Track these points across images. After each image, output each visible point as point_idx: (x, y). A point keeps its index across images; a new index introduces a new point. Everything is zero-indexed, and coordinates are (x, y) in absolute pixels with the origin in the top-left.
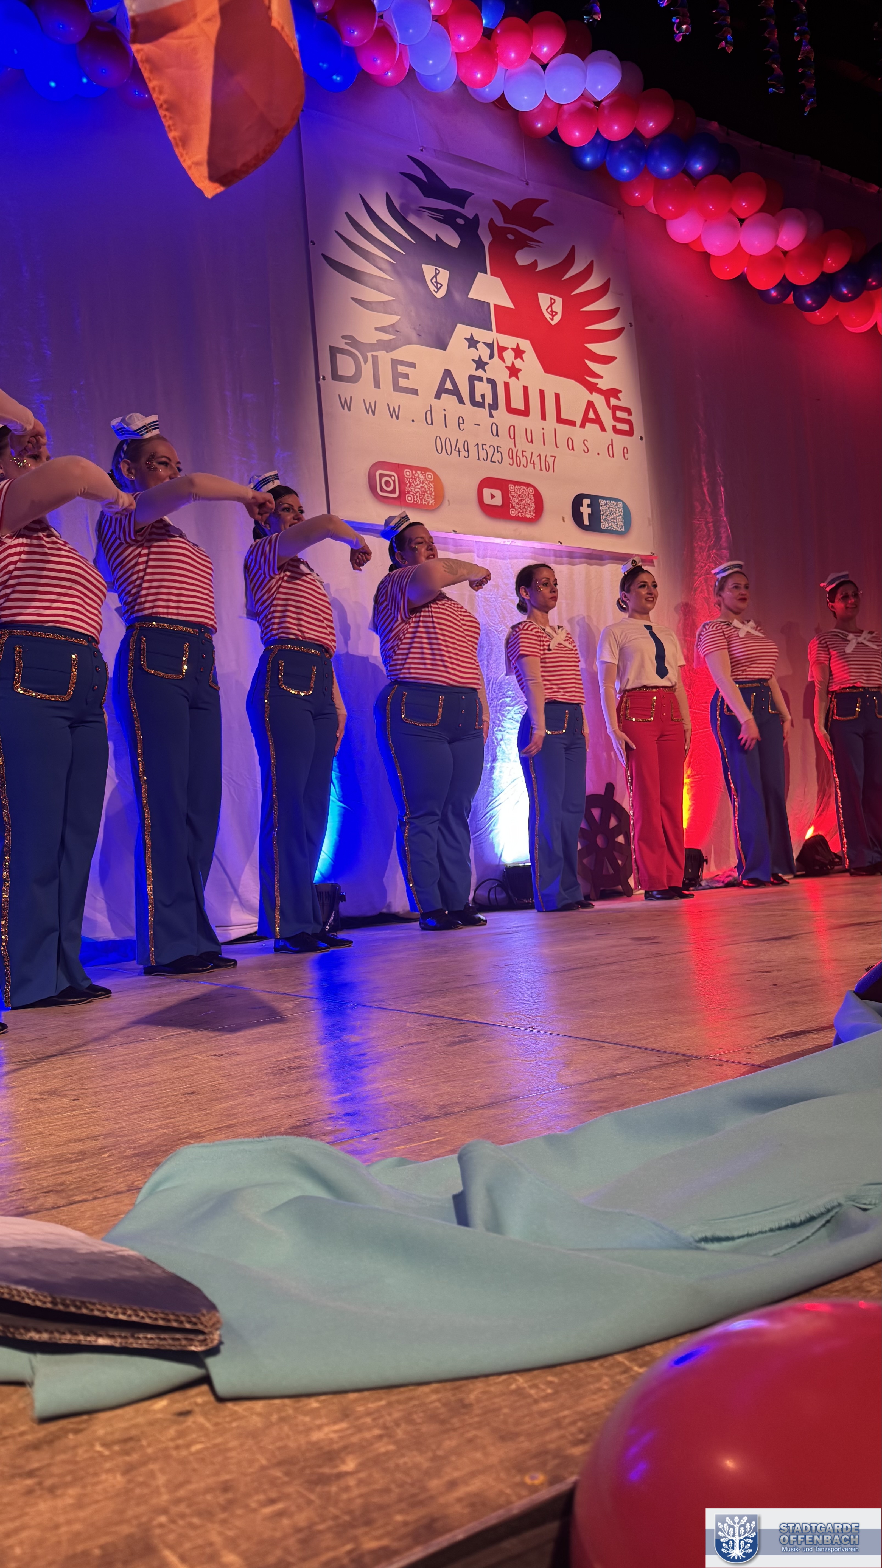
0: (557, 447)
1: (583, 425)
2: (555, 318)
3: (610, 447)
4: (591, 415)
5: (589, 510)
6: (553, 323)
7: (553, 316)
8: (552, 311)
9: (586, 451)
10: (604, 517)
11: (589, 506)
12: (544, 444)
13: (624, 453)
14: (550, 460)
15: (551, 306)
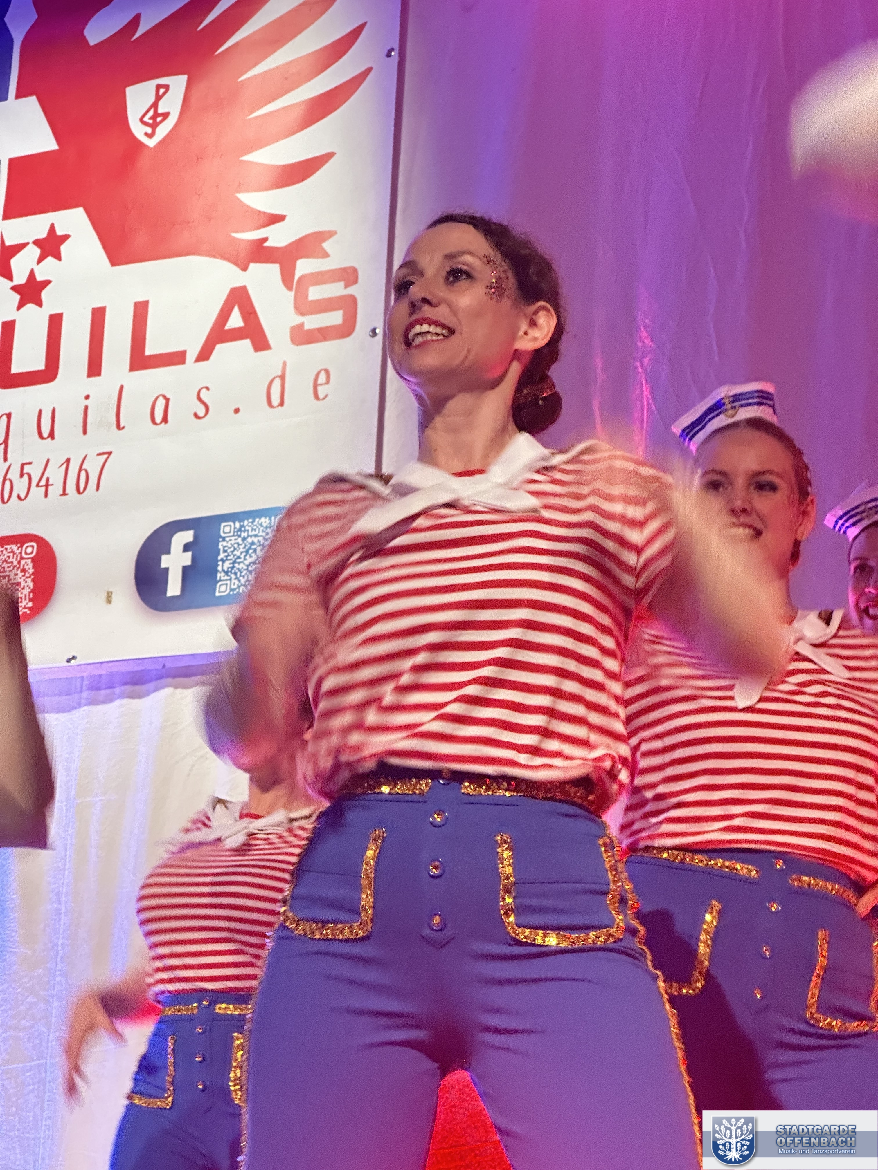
0: (119, 427)
1: (204, 355)
2: (158, 130)
3: (277, 383)
4: (235, 321)
5: (187, 559)
6: (151, 143)
7: (154, 126)
8: (156, 115)
9: (201, 412)
10: (227, 565)
11: (187, 548)
12: (85, 432)
13: (315, 386)
14: (93, 466)
15: (155, 105)
